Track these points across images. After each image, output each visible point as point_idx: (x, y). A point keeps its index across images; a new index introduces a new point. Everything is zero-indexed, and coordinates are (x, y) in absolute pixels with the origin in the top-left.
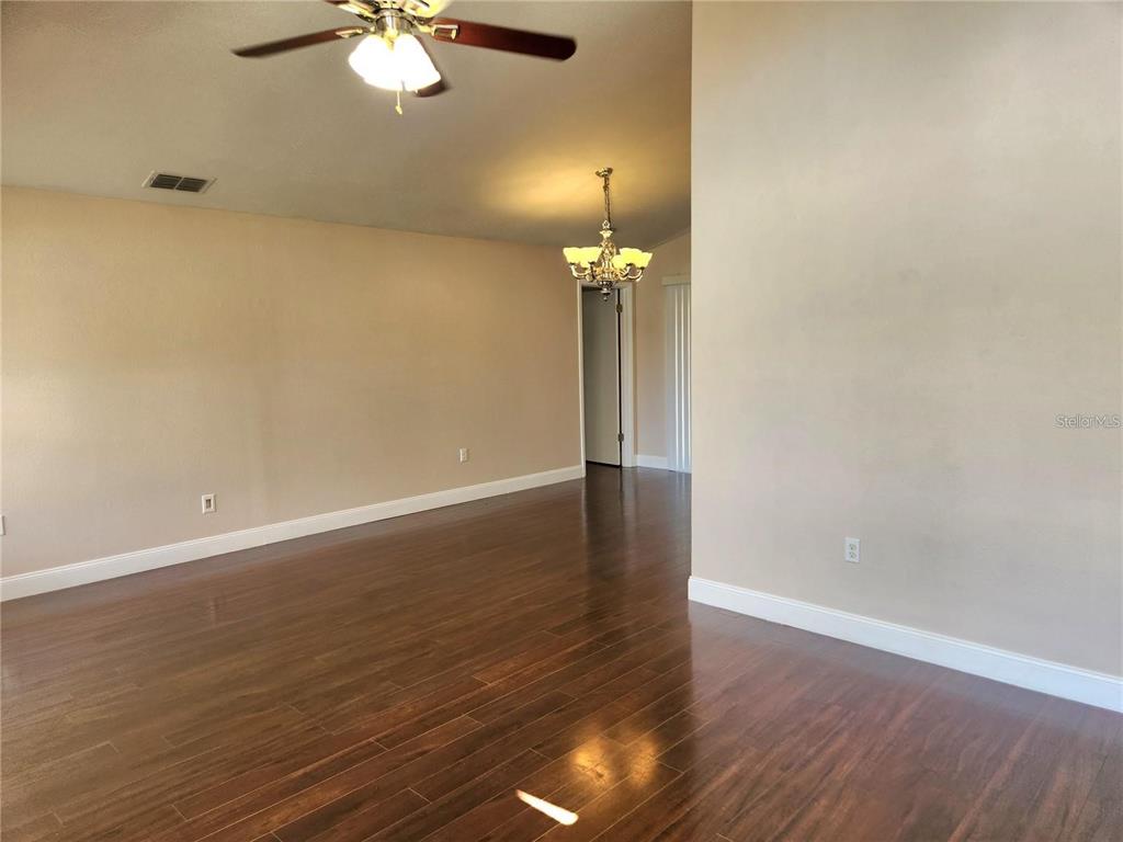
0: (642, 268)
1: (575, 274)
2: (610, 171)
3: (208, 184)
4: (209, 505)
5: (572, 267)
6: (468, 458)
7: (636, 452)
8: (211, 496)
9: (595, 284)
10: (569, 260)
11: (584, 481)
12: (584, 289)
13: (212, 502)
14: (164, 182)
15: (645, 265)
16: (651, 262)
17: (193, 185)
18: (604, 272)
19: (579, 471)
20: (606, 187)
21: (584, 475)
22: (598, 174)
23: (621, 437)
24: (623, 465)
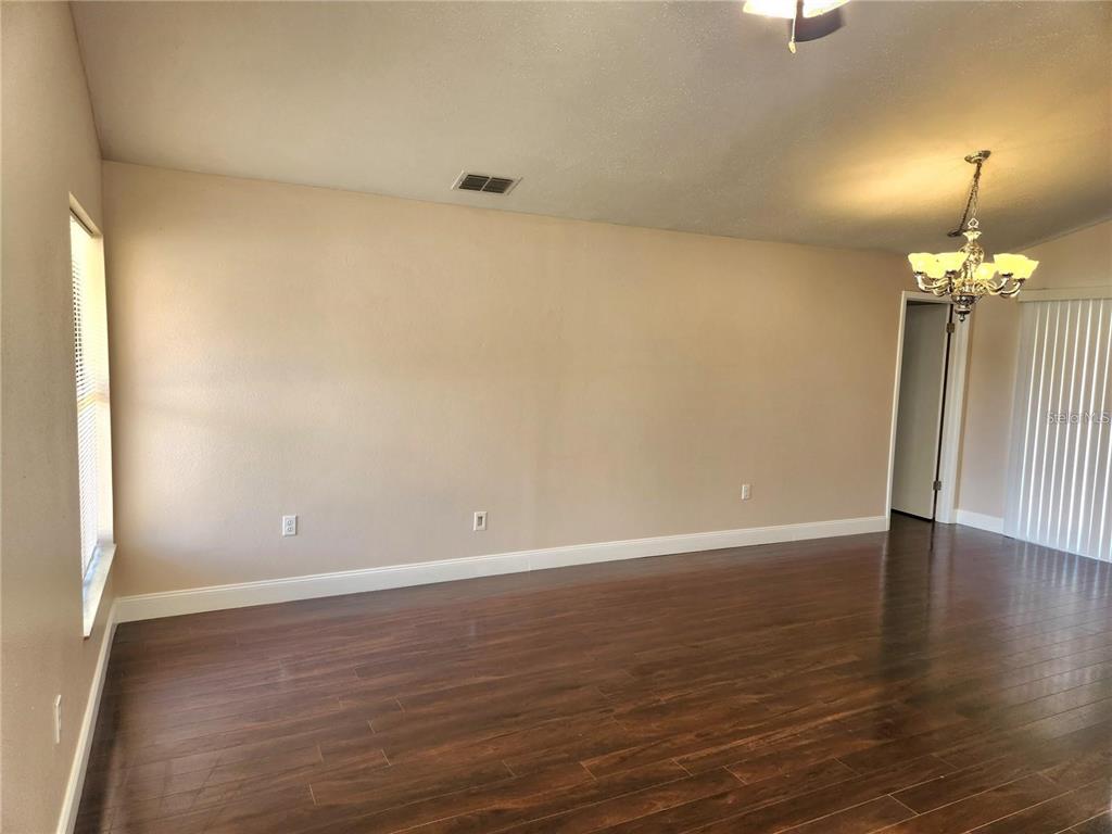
0: (1021, 281)
1: (922, 286)
2: (986, 154)
3: (513, 184)
4: (480, 523)
5: (919, 278)
6: (751, 495)
7: (956, 505)
8: (483, 513)
9: (947, 299)
10: (915, 269)
11: (886, 536)
12: (910, 303)
13: (484, 519)
14: (473, 183)
15: (1027, 275)
16: (1036, 273)
17: (499, 186)
18: (964, 285)
19: (881, 523)
20: (977, 176)
21: (887, 528)
22: (968, 160)
23: (937, 486)
24: (936, 520)
